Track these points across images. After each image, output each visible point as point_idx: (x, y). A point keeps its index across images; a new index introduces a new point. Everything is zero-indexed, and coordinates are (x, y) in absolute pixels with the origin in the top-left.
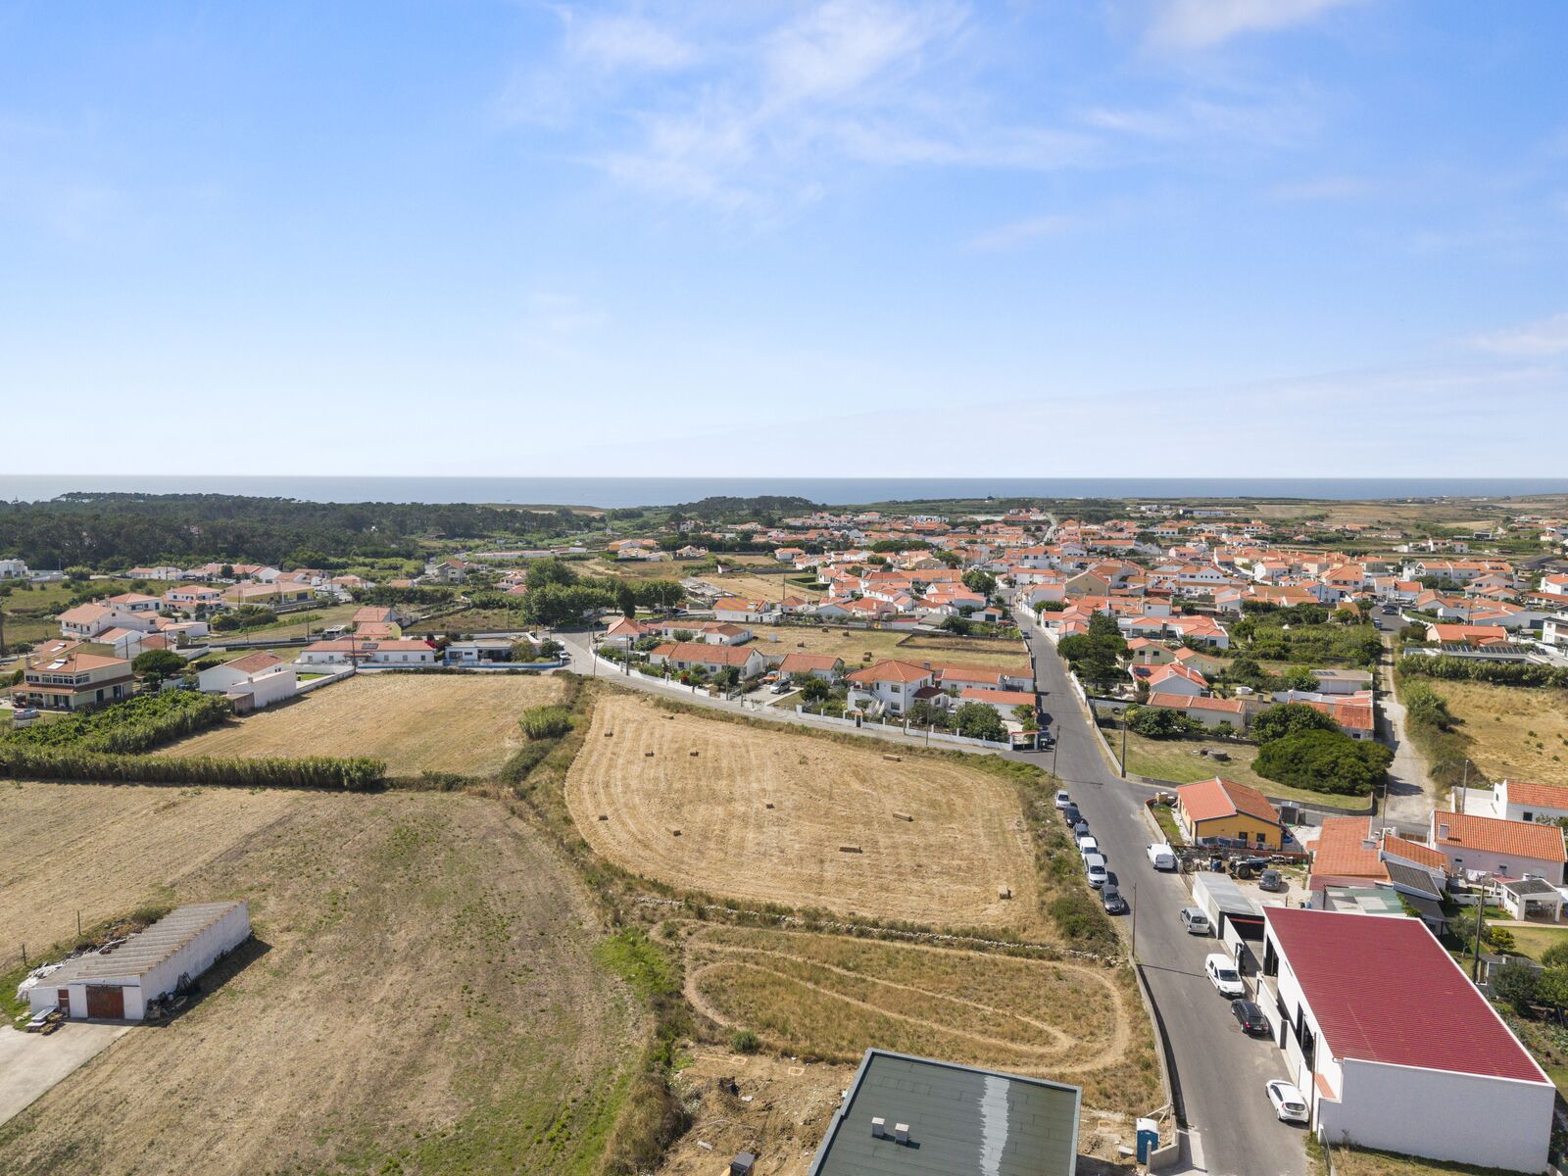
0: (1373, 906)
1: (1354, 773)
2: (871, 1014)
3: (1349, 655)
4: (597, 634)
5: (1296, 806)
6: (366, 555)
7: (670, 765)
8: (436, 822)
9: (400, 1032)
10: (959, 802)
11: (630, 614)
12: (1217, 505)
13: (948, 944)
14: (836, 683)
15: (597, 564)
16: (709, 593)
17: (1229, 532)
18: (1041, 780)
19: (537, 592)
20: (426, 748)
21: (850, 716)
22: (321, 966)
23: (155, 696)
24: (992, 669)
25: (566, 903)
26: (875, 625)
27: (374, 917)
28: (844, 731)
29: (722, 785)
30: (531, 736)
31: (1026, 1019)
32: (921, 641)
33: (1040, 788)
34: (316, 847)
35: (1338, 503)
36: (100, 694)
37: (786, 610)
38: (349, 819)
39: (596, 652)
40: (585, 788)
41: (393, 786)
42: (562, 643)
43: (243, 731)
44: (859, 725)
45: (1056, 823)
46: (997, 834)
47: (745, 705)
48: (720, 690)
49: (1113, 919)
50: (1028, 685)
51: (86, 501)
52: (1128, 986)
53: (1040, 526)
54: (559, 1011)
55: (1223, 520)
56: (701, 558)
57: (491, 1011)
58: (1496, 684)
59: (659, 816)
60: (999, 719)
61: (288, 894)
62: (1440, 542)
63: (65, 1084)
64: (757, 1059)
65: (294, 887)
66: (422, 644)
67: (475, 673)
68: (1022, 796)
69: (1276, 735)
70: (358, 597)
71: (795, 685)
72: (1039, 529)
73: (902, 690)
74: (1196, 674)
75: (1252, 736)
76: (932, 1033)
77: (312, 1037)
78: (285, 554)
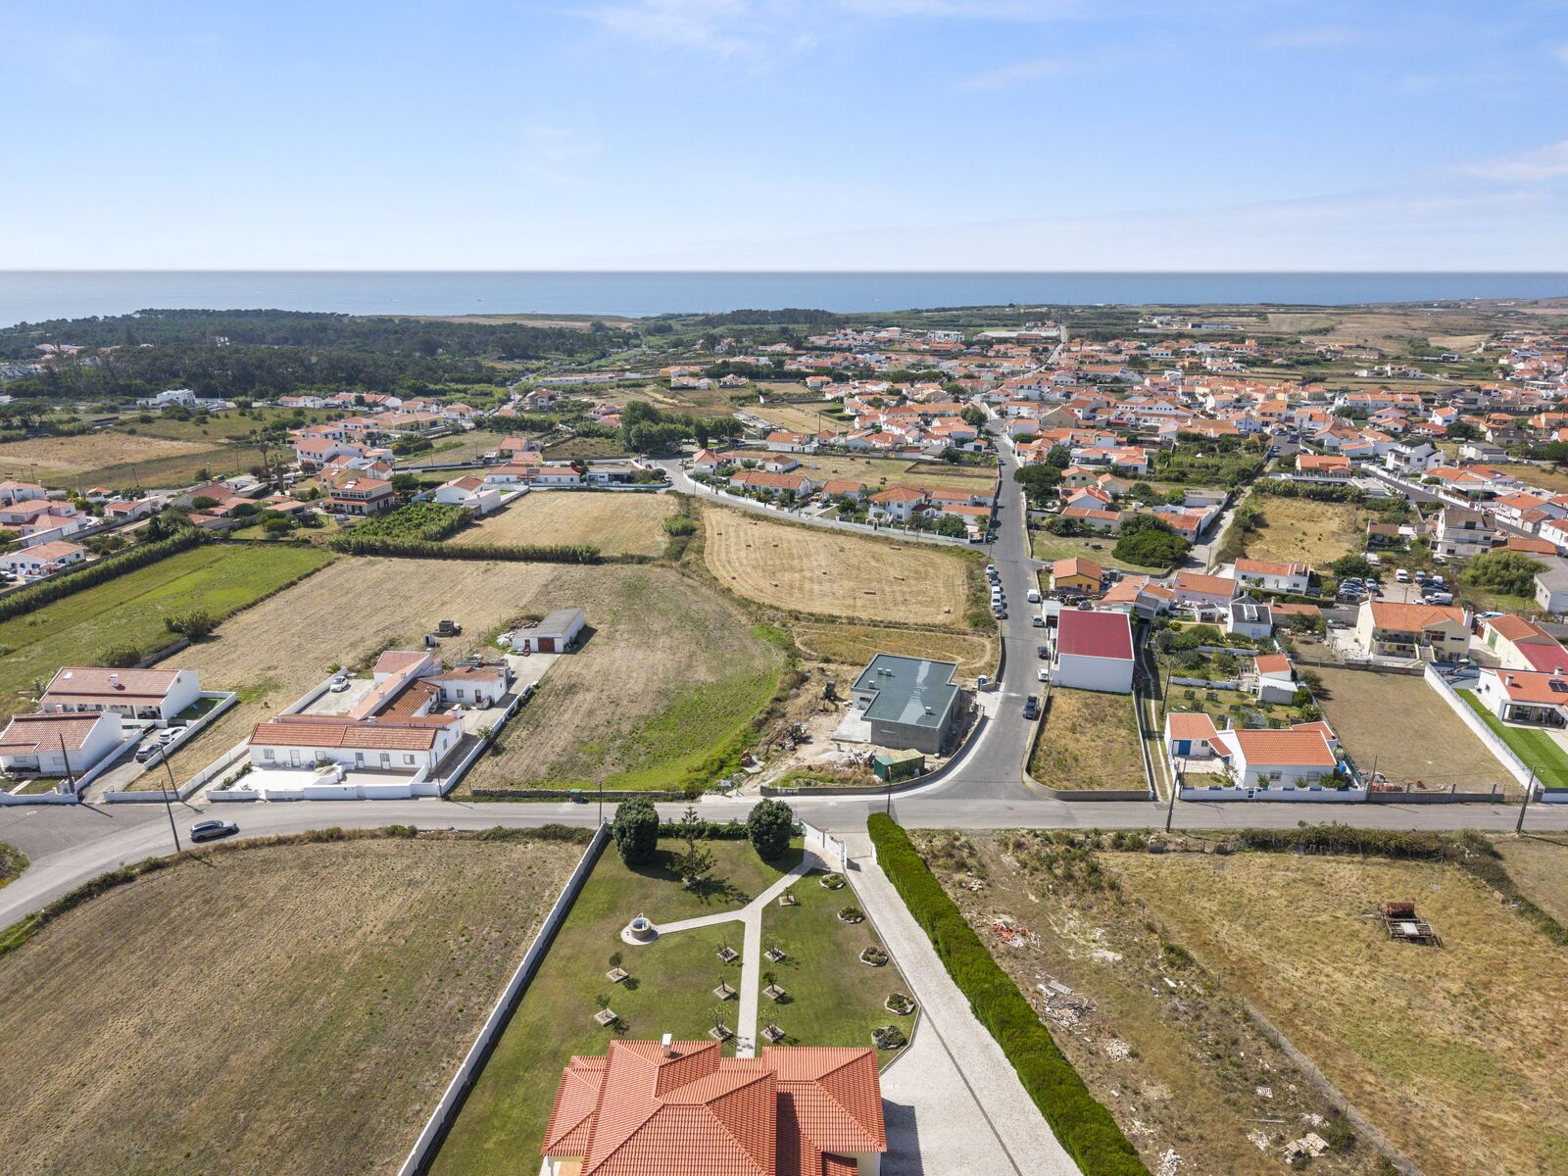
3: (1226, 478)
4: (686, 461)
5: (1120, 572)
7: (763, 552)
10: (932, 571)
11: (705, 444)
14: (861, 501)
16: (760, 426)
18: (982, 559)
19: (635, 428)
21: (870, 523)
24: (967, 491)
26: (890, 455)
28: (866, 533)
29: (795, 563)
30: (672, 535)
32: (923, 468)
36: (378, 505)
37: (822, 442)
39: (690, 477)
40: (718, 564)
42: (663, 469)
44: (875, 528)
46: (950, 586)
47: (801, 516)
48: (784, 506)
49: (998, 620)
50: (990, 502)
53: (1047, 346)
58: (1314, 500)
60: (964, 524)
66: (568, 469)
67: (611, 492)
71: (834, 501)
72: (1045, 350)
73: (905, 506)
74: (1108, 494)
75: (1122, 533)
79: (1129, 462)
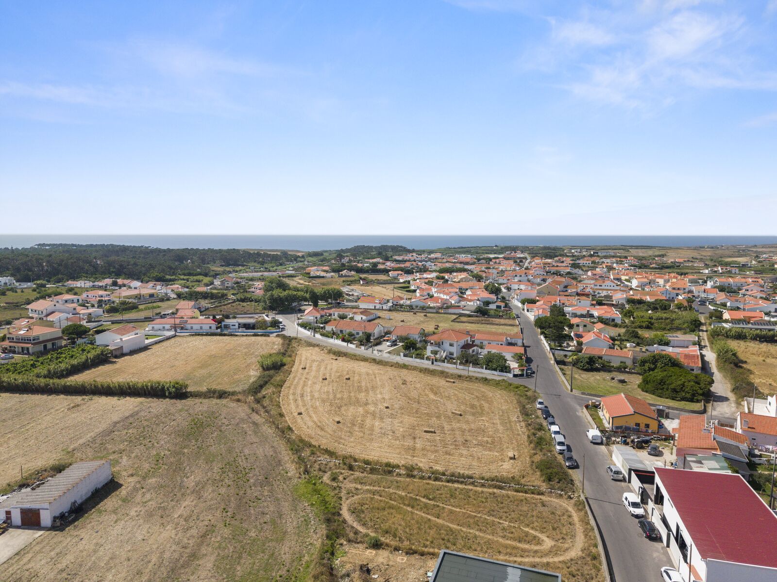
0: (711, 466)
1: (693, 390)
2: (443, 526)
3: (684, 326)
4: (299, 315)
5: (664, 408)
6: (184, 275)
7: (335, 384)
8: (213, 415)
9: (188, 535)
10: (486, 405)
11: (316, 305)
12: (610, 249)
13: (483, 485)
14: (421, 341)
15: (300, 279)
16: (356, 294)
17: (617, 263)
18: (528, 393)
19: (269, 294)
20: (210, 375)
21: (428, 359)
22: (148, 496)
23: (73, 348)
24: (502, 334)
25: (279, 461)
26: (440, 311)
27: (178, 469)
28: (425, 366)
29: (362, 396)
30: (264, 369)
31: (527, 529)
32: (464, 319)
33: (528, 398)
34: (150, 429)
35: (671, 248)
36: (45, 346)
37: (395, 303)
38: (168, 413)
39: (298, 324)
40: (291, 397)
41: (191, 395)
42: (281, 320)
43: (117, 366)
44: (433, 363)
45: (537, 417)
46: (507, 423)
47: (374, 353)
48: (361, 345)
49: (570, 471)
50: (520, 342)
51: (47, 248)
52: (581, 510)
53: (522, 260)
54: (274, 522)
55: (613, 257)
56: (352, 276)
57: (237, 523)
58: (761, 342)
59: (329, 413)
60: (506, 360)
61: (133, 455)
62: (724, 268)
64: (381, 552)
65: (137, 451)
66: (210, 321)
67: (237, 335)
68: (519, 402)
69: (650, 369)
70: (180, 296)
71: (400, 342)
72: (521, 261)
73: (455, 345)
74: (606, 337)
75: (637, 370)
76: (476, 537)
77: (140, 538)
78: (144, 274)
79: (608, 316)
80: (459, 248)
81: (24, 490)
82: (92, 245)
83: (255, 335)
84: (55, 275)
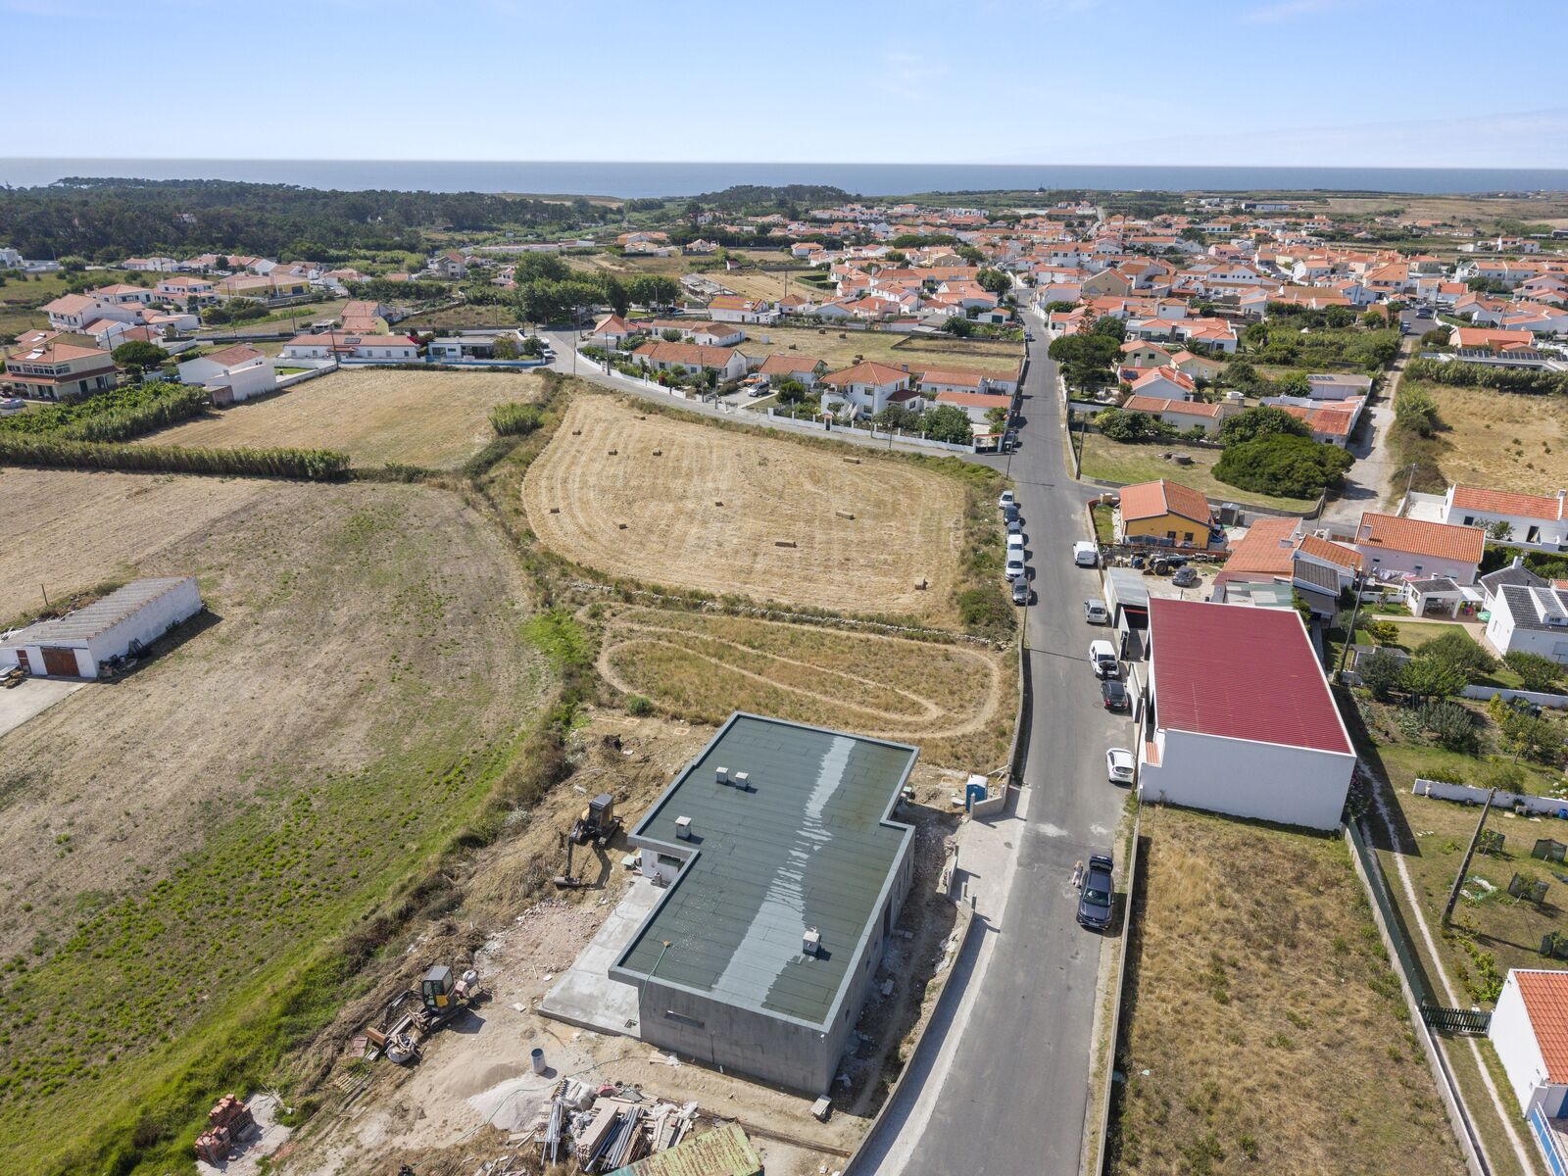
0: (1266, 599)
1: (1308, 477)
2: (763, 686)
3: (1360, 359)
4: (585, 333)
5: (1236, 508)
6: (368, 248)
7: (631, 463)
8: (393, 510)
9: (328, 693)
10: (904, 501)
11: (621, 312)
12: (1286, 198)
13: (853, 628)
14: (813, 386)
15: (604, 259)
16: (708, 291)
17: (1284, 228)
18: (992, 482)
19: (525, 288)
20: (398, 442)
21: (819, 420)
22: (266, 636)
23: (139, 388)
24: (977, 372)
25: (503, 586)
26: (874, 327)
27: (322, 595)
28: (811, 433)
29: (677, 485)
30: (500, 433)
31: (906, 693)
32: (918, 343)
33: (989, 489)
34: (276, 532)
35: (1420, 197)
36: (83, 385)
37: (786, 310)
38: (310, 507)
39: (581, 351)
40: (543, 483)
41: (356, 477)
42: (545, 341)
43: (221, 423)
44: (828, 428)
45: (994, 522)
46: (932, 532)
47: (721, 408)
48: (698, 392)
49: (1019, 610)
50: (1012, 388)
51: (84, 187)
52: (1010, 666)
53: (1082, 220)
54: (476, 678)
55: (1286, 215)
56: (712, 253)
57: (414, 678)
58: (1502, 390)
59: (610, 511)
61: (243, 574)
62: (1510, 241)
63: (23, 728)
64: (649, 721)
65: (250, 567)
66: (404, 340)
67: (457, 370)
68: (969, 496)
69: (1244, 439)
70: (354, 292)
71: (774, 387)
72: (1082, 224)
73: (877, 392)
74: (1186, 378)
75: (1223, 441)
76: (814, 702)
77: (247, 695)
78: (284, 245)
79: (1211, 338)
80: (960, 193)
81: (49, 622)
82: (175, 183)
83: (494, 369)
84: (101, 246)
